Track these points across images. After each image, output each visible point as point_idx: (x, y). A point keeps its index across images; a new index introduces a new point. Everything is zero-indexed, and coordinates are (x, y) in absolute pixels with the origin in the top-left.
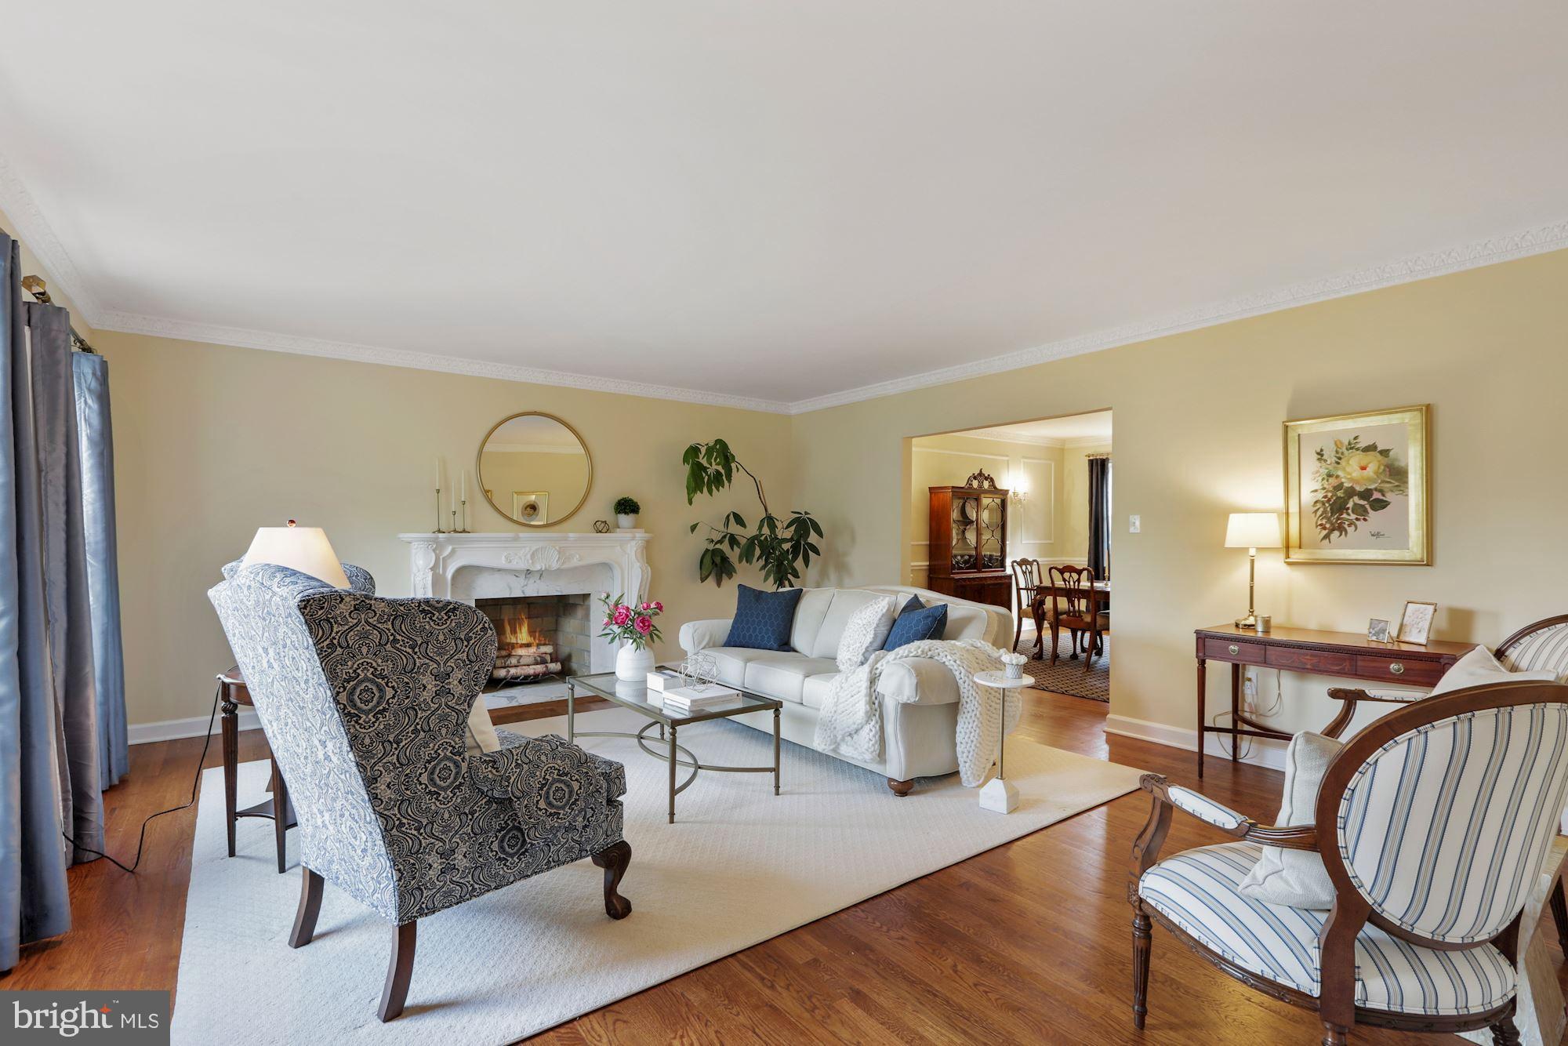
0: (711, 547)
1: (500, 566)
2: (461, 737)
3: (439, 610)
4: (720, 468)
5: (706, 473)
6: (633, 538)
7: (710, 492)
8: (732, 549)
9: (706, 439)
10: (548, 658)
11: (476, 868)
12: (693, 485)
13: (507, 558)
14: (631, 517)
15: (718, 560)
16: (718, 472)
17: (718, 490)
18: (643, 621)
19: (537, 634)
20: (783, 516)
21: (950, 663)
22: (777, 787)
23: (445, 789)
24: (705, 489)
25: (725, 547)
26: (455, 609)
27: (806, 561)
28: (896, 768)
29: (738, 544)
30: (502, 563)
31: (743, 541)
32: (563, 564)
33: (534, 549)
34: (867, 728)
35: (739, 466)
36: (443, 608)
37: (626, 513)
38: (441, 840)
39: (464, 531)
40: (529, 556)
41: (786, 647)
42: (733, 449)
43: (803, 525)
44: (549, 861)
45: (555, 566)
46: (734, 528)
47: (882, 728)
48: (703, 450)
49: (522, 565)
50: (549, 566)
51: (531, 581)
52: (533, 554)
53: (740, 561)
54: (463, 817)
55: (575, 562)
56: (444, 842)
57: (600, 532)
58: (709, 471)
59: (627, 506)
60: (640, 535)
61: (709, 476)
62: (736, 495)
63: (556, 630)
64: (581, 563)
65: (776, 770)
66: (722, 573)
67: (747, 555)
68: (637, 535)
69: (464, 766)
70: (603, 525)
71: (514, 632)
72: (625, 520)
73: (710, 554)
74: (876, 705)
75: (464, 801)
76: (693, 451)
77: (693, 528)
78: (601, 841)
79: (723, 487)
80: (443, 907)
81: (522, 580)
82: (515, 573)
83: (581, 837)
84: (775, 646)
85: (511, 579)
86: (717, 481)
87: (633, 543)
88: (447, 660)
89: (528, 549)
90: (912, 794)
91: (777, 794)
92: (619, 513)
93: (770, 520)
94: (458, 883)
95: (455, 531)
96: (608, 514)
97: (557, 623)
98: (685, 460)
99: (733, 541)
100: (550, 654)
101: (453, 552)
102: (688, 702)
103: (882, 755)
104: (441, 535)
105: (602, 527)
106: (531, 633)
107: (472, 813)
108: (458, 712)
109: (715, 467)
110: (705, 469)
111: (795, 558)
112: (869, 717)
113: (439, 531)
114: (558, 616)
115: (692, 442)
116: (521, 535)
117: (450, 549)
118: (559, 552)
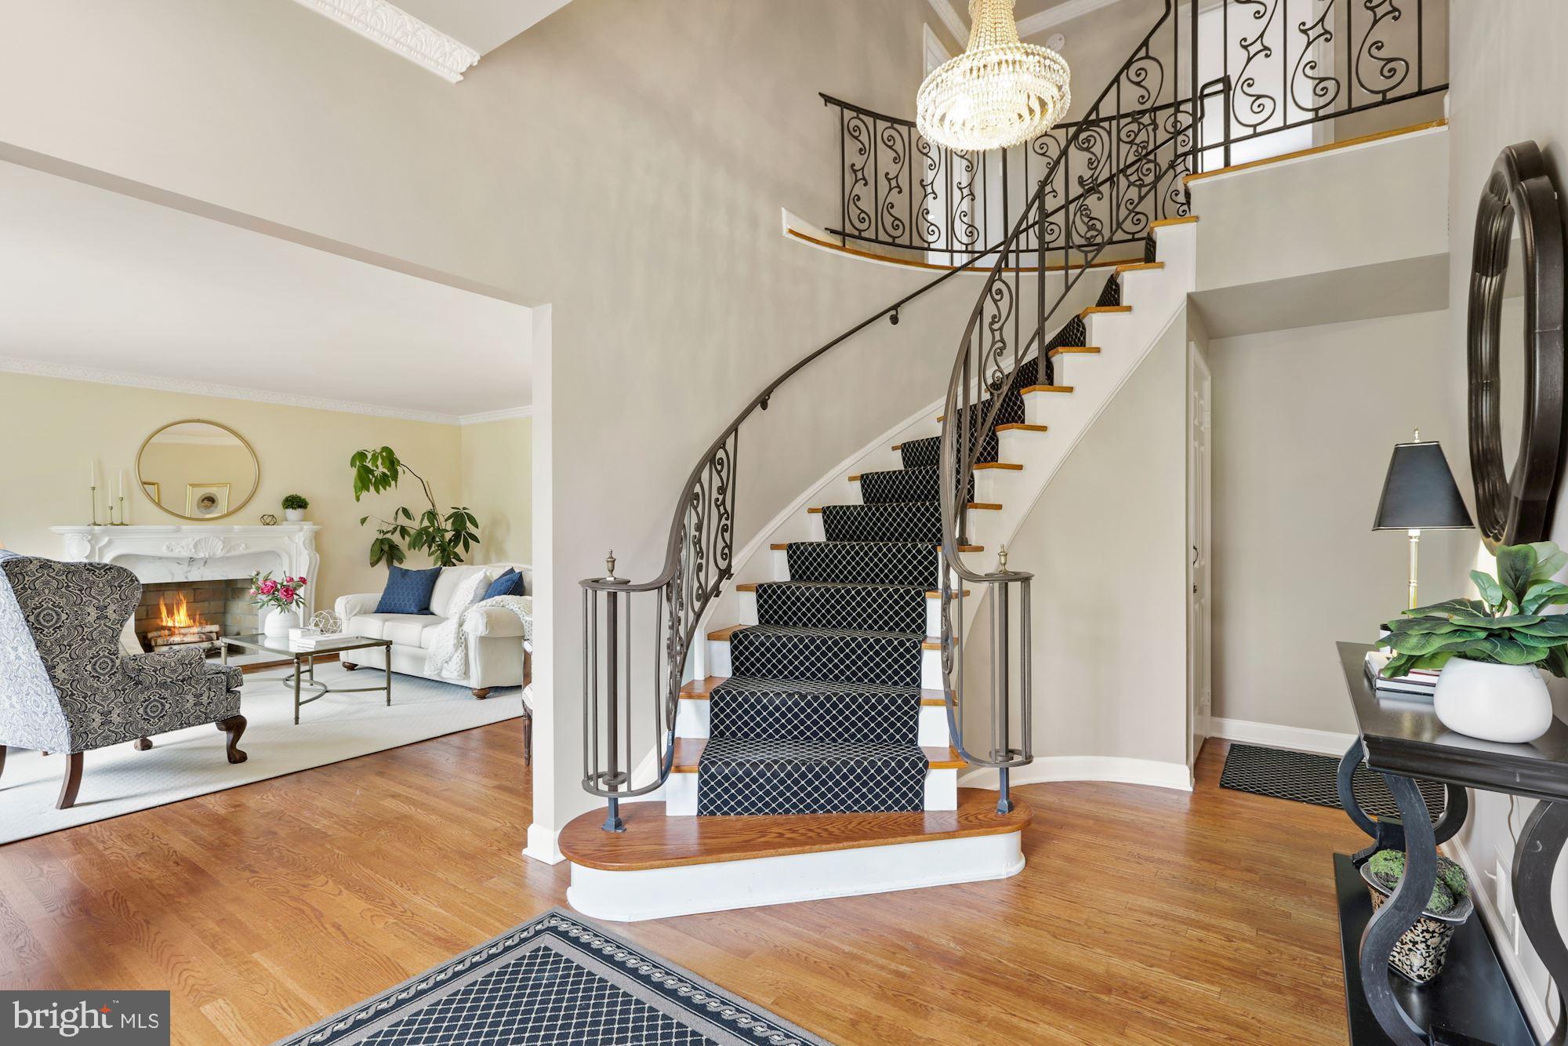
0: (381, 537)
1: (160, 555)
2: (115, 644)
3: (99, 569)
4: (386, 471)
5: (374, 476)
6: (301, 530)
7: (378, 491)
8: (403, 538)
9: (372, 445)
10: (214, 636)
11: (127, 724)
12: (359, 484)
13: (168, 548)
14: (299, 511)
15: (386, 548)
16: (384, 473)
17: (385, 489)
18: (287, 591)
19: (198, 617)
20: (444, 511)
21: (516, 609)
22: (389, 701)
23: (104, 675)
24: (372, 488)
25: (396, 538)
26: (110, 568)
27: (467, 547)
28: (475, 681)
29: (409, 535)
30: (163, 551)
31: (412, 532)
32: (228, 552)
33: (197, 539)
34: (456, 655)
35: (405, 469)
36: (102, 568)
37: (293, 508)
38: (101, 705)
39: (122, 524)
40: (191, 546)
41: (425, 612)
42: (398, 455)
43: (460, 519)
44: (182, 724)
45: (219, 553)
46: (403, 520)
47: (467, 655)
48: (369, 456)
49: (185, 554)
50: (214, 554)
51: (194, 568)
52: (196, 544)
53: (409, 549)
54: (118, 692)
55: (241, 550)
56: (104, 707)
57: (268, 524)
58: (376, 473)
59: (295, 502)
60: (308, 527)
61: (376, 478)
62: (404, 493)
63: (225, 613)
64: (248, 551)
65: (388, 689)
66: (392, 559)
67: (415, 544)
68: (305, 527)
69: (118, 662)
70: (270, 518)
71: (170, 613)
72: (292, 513)
73: (378, 543)
74: (462, 641)
75: (118, 682)
76: (361, 455)
77: (363, 521)
78: (222, 713)
79: (390, 486)
80: (103, 746)
81: (185, 567)
82: (178, 561)
83: (206, 709)
84: (415, 611)
85: (174, 567)
86: (384, 481)
87: (301, 534)
88: (105, 599)
89: (190, 539)
90: (489, 698)
91: (389, 705)
92: (287, 508)
93: (432, 515)
94: (113, 732)
95: (112, 524)
96: (276, 509)
97: (225, 606)
98: (353, 464)
99: (404, 531)
100: (217, 633)
101: (110, 542)
102: (314, 643)
103: (466, 673)
104: (96, 527)
105: (269, 520)
106: (191, 615)
107: (124, 690)
108: (113, 630)
109: (381, 469)
110: (371, 472)
111: (456, 545)
112: (456, 647)
113: (95, 524)
114: (227, 600)
115: (360, 449)
116: (183, 527)
117: (106, 539)
118: (224, 543)
